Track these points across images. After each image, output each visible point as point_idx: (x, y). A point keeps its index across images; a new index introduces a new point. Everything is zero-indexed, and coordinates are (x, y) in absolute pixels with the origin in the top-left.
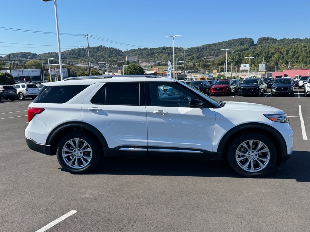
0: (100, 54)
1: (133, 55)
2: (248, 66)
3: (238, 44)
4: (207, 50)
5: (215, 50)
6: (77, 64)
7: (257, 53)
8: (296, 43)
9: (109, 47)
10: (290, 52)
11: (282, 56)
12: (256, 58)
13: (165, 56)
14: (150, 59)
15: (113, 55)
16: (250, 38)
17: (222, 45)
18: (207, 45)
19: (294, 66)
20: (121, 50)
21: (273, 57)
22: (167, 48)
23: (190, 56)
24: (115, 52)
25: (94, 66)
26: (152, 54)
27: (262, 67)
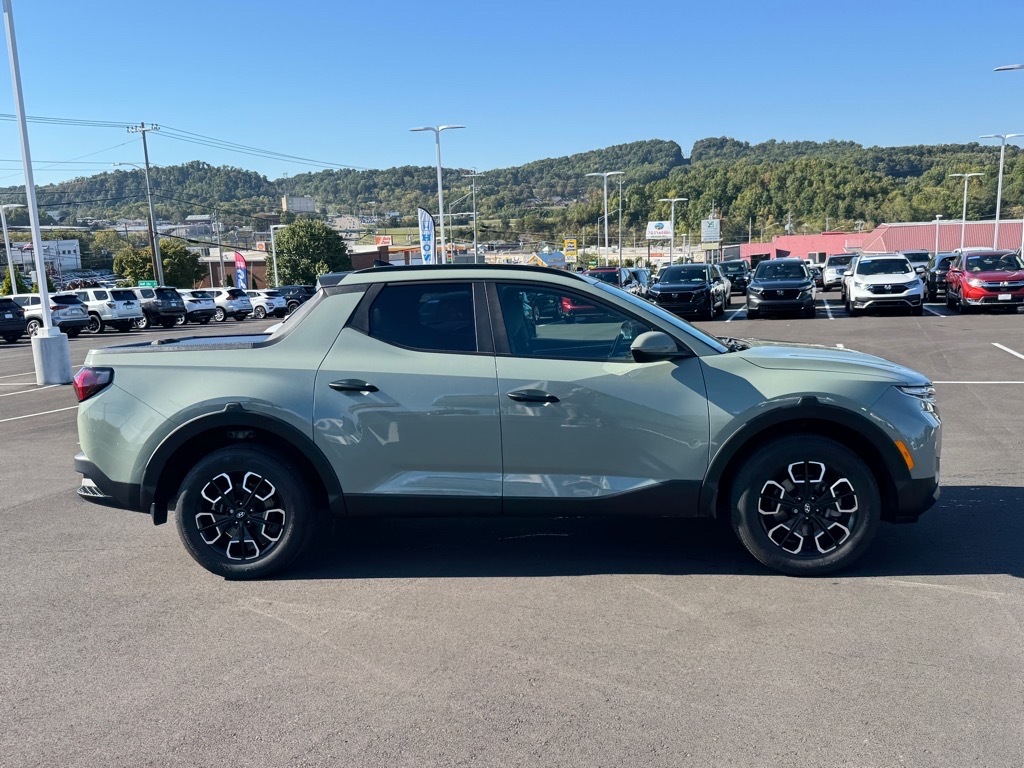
0: (194, 190)
1: (306, 194)
2: (668, 225)
3: (635, 160)
4: (542, 178)
5: (569, 178)
6: (115, 224)
7: (691, 187)
8: (804, 153)
9: (224, 167)
10: (788, 183)
11: (766, 193)
12: (692, 202)
13: (411, 196)
14: (363, 205)
15: (239, 192)
16: (672, 142)
17: (588, 163)
18: (543, 161)
19: (800, 223)
20: (265, 177)
21: (739, 198)
22: (416, 169)
23: (493, 197)
24: (245, 182)
25: (174, 230)
26: (369, 189)
27: (710, 229)
